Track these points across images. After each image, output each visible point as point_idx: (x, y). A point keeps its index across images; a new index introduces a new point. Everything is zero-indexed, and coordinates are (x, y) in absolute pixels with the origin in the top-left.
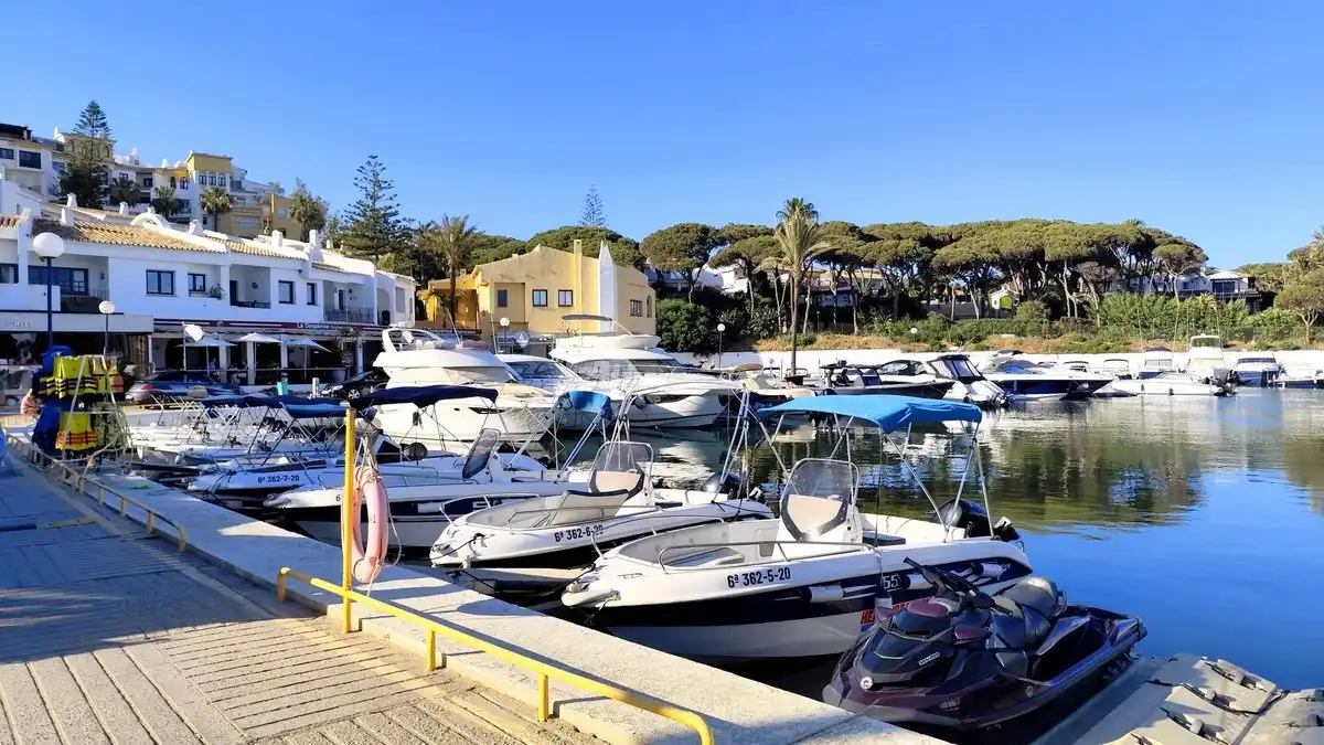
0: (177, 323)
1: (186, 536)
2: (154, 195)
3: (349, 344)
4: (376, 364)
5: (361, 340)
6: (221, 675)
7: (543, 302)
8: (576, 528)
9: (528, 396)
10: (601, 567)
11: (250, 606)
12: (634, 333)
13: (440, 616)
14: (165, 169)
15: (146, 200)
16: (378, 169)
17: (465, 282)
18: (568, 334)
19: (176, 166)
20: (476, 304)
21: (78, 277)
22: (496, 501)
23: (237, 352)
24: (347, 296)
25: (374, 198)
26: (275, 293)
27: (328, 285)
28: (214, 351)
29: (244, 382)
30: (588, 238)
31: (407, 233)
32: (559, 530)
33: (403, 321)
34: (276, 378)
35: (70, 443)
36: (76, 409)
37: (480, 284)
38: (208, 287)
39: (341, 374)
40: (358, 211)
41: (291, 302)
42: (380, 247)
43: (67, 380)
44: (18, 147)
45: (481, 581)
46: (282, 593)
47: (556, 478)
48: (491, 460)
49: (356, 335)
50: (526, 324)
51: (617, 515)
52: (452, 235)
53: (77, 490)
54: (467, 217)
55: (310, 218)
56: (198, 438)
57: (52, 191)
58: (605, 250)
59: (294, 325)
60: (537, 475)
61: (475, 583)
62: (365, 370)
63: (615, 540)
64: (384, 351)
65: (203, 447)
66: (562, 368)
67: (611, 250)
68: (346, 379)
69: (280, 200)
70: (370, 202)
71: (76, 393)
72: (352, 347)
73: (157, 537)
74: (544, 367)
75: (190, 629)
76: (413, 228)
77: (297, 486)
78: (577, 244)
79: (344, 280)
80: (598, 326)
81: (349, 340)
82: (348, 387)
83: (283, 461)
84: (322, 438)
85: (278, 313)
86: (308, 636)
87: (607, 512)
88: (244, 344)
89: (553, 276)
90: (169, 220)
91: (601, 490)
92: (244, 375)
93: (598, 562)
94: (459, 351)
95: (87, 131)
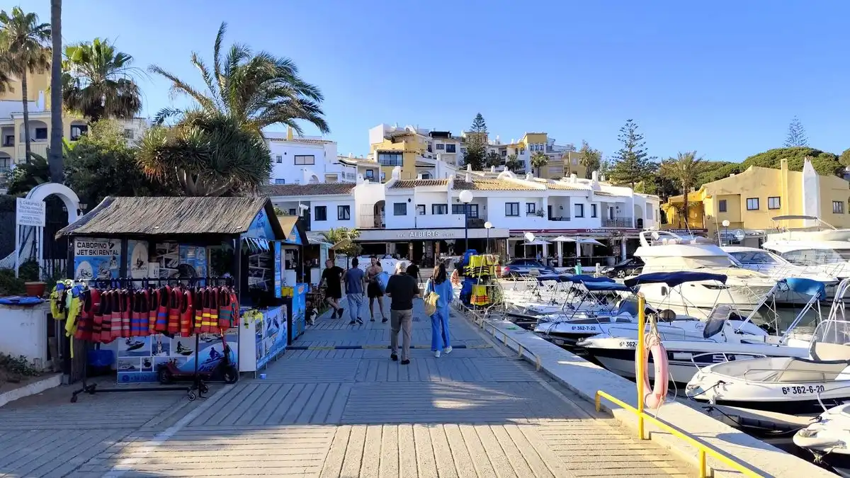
0: (521, 232)
1: (540, 361)
2: (507, 160)
3: (617, 241)
4: (635, 254)
5: (624, 238)
6: (571, 453)
7: (756, 207)
8: (801, 385)
9: (747, 277)
10: (827, 420)
11: (580, 411)
12: (838, 227)
13: (705, 439)
14: (513, 145)
15: (503, 163)
16: (633, 128)
17: (694, 196)
18: (778, 230)
19: (518, 142)
20: (703, 212)
21: (474, 208)
22: (732, 358)
23: (552, 247)
24: (615, 210)
25: (631, 146)
26: (573, 211)
27: (604, 205)
28: (540, 247)
29: (556, 265)
30: (794, 157)
31: (653, 167)
32: (786, 385)
33: (652, 226)
34: (574, 263)
35: (477, 301)
36: (480, 284)
37: (707, 197)
38: (537, 209)
39: (612, 260)
40: (620, 156)
41: (582, 216)
42: (634, 177)
43: (476, 268)
44: (445, 143)
45: (727, 416)
46: (598, 406)
47: (778, 343)
48: (725, 326)
49: (622, 235)
50: (741, 223)
51: (836, 379)
52: (684, 166)
53: (482, 328)
54: (695, 152)
55: (591, 164)
56: (535, 298)
57: (460, 164)
58: (808, 165)
59: (584, 231)
60: (761, 338)
61: (723, 417)
62: (627, 258)
63: (837, 399)
64: (641, 246)
65: (538, 305)
66: (773, 256)
67: (813, 163)
68: (616, 264)
69: (574, 155)
70: (628, 150)
71: (480, 275)
72: (619, 243)
73: (524, 360)
74: (758, 255)
75: (549, 420)
76: (656, 162)
77: (595, 334)
78: (783, 163)
79: (614, 201)
80: (804, 223)
81: (617, 238)
82: (618, 269)
83: (583, 317)
84: (604, 302)
85: (574, 224)
86: (617, 437)
87: (828, 376)
88: (557, 242)
89: (763, 187)
90: (516, 173)
91: (822, 359)
92: (556, 261)
93: (824, 415)
94: (693, 245)
95: (476, 130)
